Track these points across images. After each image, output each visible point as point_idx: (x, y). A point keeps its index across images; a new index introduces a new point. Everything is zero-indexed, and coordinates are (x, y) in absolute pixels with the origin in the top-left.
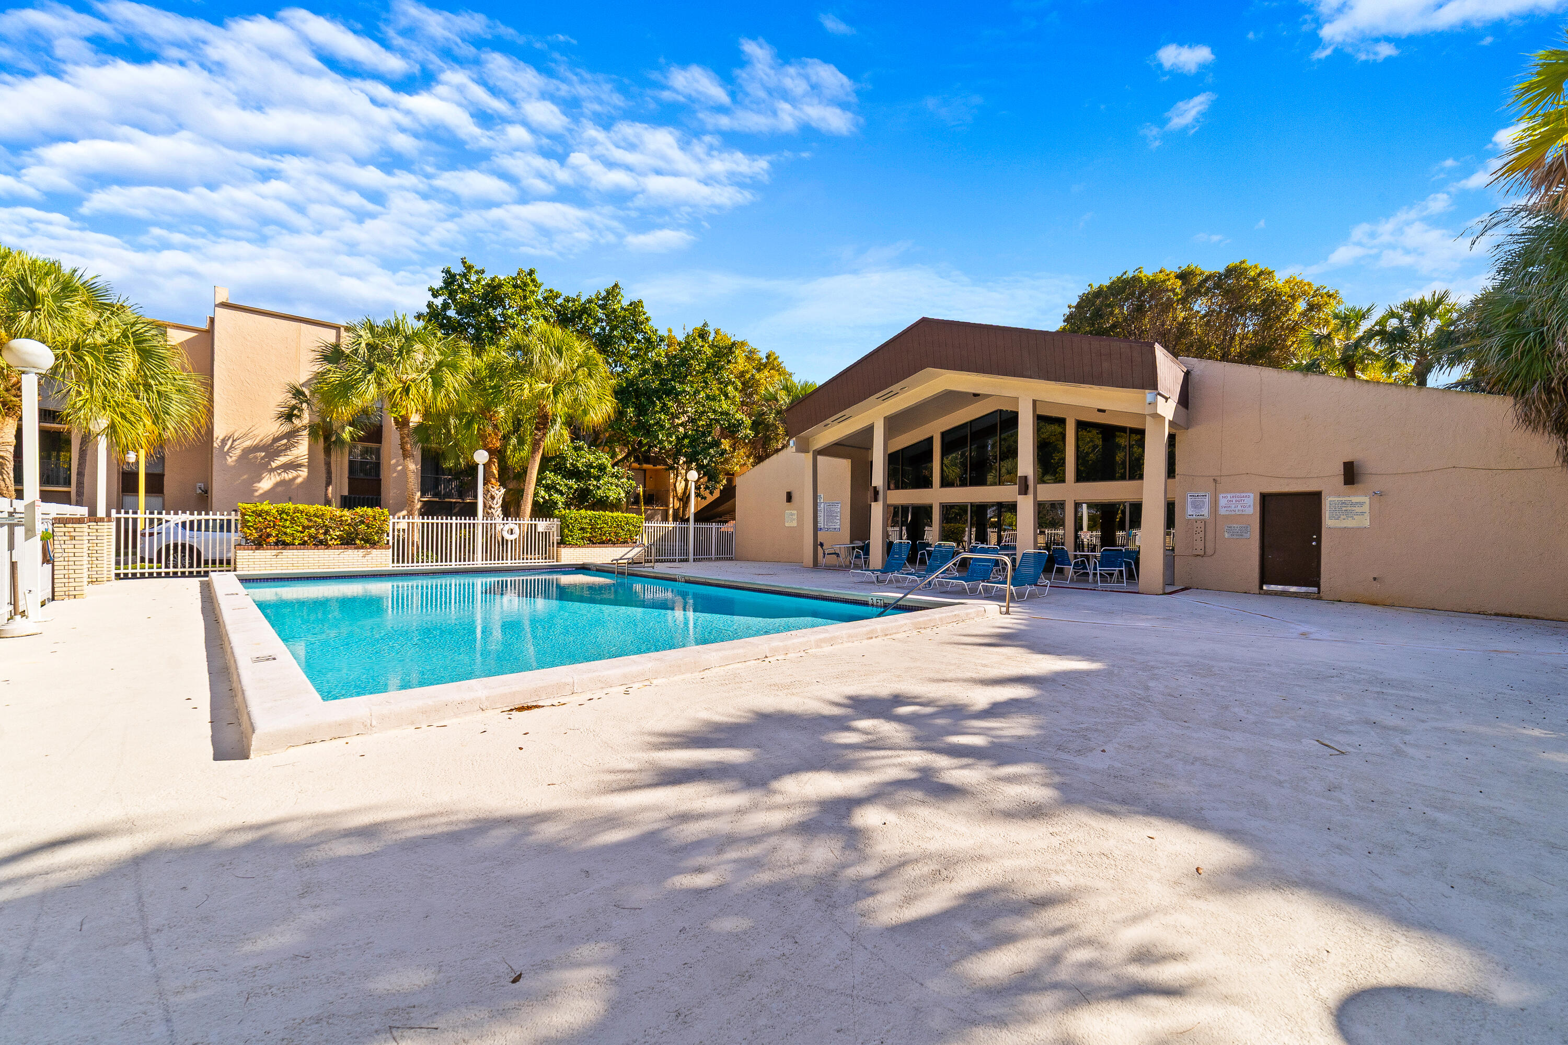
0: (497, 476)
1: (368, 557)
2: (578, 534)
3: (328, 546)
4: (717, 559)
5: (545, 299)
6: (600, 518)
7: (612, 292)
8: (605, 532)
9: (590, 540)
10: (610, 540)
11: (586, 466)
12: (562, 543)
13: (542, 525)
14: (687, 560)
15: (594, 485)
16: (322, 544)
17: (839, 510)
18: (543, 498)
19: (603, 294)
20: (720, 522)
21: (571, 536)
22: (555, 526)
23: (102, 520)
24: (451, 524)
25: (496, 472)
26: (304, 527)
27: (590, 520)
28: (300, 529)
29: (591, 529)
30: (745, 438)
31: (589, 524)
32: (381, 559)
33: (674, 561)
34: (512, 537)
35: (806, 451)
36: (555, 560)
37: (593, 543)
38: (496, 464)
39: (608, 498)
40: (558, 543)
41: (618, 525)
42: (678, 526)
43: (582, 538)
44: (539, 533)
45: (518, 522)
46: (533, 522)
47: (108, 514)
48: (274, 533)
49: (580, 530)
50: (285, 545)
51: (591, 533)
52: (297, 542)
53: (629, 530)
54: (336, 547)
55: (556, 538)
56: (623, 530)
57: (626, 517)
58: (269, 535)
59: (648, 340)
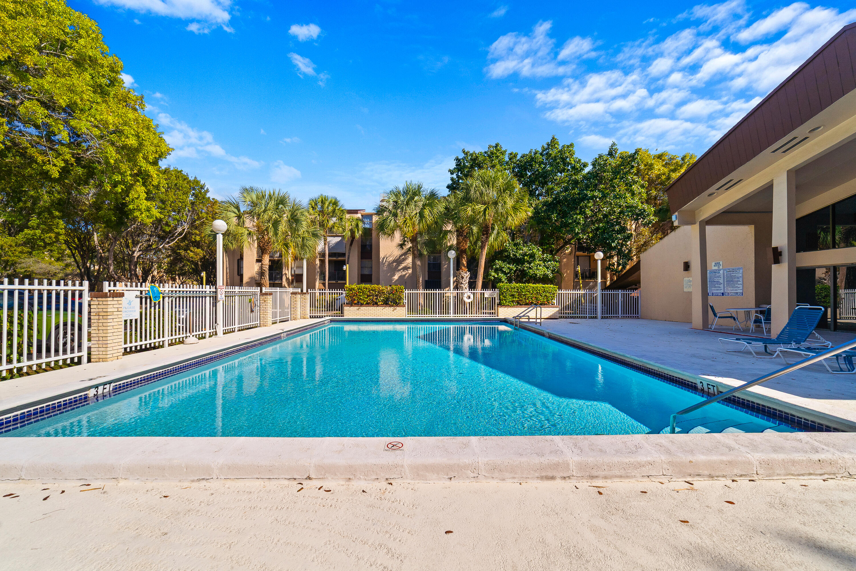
0: (466, 265)
1: (395, 311)
2: (510, 298)
3: (378, 306)
4: (623, 317)
5: (510, 159)
6: (524, 288)
7: (553, 143)
8: (528, 297)
9: (518, 303)
10: (532, 303)
11: (522, 255)
12: (500, 304)
13: (487, 294)
14: (596, 318)
15: (527, 267)
16: (376, 304)
17: (741, 275)
18: (494, 276)
19: (546, 146)
20: (631, 289)
21: (505, 300)
22: (496, 294)
23: (305, 294)
24: (436, 293)
25: (465, 263)
26: (367, 295)
27: (518, 289)
28: (366, 296)
29: (518, 295)
30: (649, 224)
31: (517, 292)
32: (401, 312)
33: (585, 318)
34: (470, 301)
35: (693, 223)
36: (496, 315)
37: (520, 305)
38: (466, 259)
39: (536, 275)
40: (498, 305)
41: (537, 292)
42: (588, 292)
43: (513, 301)
44: (486, 298)
45: (473, 291)
46: (482, 292)
47: (307, 291)
48: (356, 299)
49: (511, 296)
50: (362, 305)
51: (518, 298)
52: (365, 303)
53: (546, 295)
54: (381, 305)
55: (497, 301)
56: (541, 296)
57: (543, 287)
58: (355, 300)
59: (574, 168)
